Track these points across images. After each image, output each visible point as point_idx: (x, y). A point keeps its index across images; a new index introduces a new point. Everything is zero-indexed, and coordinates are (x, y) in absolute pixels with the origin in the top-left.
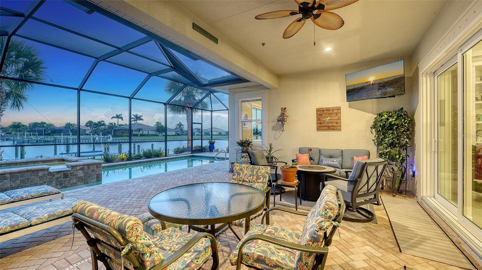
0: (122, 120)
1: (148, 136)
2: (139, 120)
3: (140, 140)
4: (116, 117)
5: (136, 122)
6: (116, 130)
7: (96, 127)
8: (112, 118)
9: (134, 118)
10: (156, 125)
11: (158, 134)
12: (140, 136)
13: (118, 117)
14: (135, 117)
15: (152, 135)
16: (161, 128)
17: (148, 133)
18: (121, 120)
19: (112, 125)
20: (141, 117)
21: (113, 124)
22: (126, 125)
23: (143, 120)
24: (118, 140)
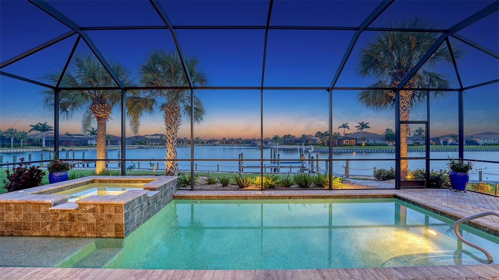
0: (349, 129)
1: (374, 146)
2: (365, 128)
3: (364, 150)
4: (342, 127)
5: (362, 130)
6: (339, 139)
7: (323, 137)
8: (339, 128)
9: (360, 127)
10: (386, 132)
11: (387, 143)
12: (364, 146)
13: (344, 126)
14: (361, 125)
15: (380, 145)
16: (391, 135)
17: (375, 143)
18: (347, 129)
19: (336, 135)
20: (368, 125)
21: (337, 133)
22: (351, 134)
23: (369, 127)
24: (340, 149)
